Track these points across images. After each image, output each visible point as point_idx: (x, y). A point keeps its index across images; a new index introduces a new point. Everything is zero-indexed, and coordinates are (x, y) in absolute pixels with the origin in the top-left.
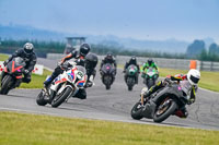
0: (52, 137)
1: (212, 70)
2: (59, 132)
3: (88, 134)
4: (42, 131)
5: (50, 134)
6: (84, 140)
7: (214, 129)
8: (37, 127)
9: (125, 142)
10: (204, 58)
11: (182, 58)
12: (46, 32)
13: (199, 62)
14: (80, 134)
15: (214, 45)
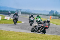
0: (12, 37)
1: (56, 19)
2: (14, 36)
3: (22, 36)
4: (9, 35)
5: (11, 36)
6: (21, 38)
7: (56, 35)
8: (8, 34)
9: (31, 38)
10: (54, 15)
11: (48, 15)
12: (10, 8)
13: (52, 17)
14: (19, 36)
15: (56, 12)
